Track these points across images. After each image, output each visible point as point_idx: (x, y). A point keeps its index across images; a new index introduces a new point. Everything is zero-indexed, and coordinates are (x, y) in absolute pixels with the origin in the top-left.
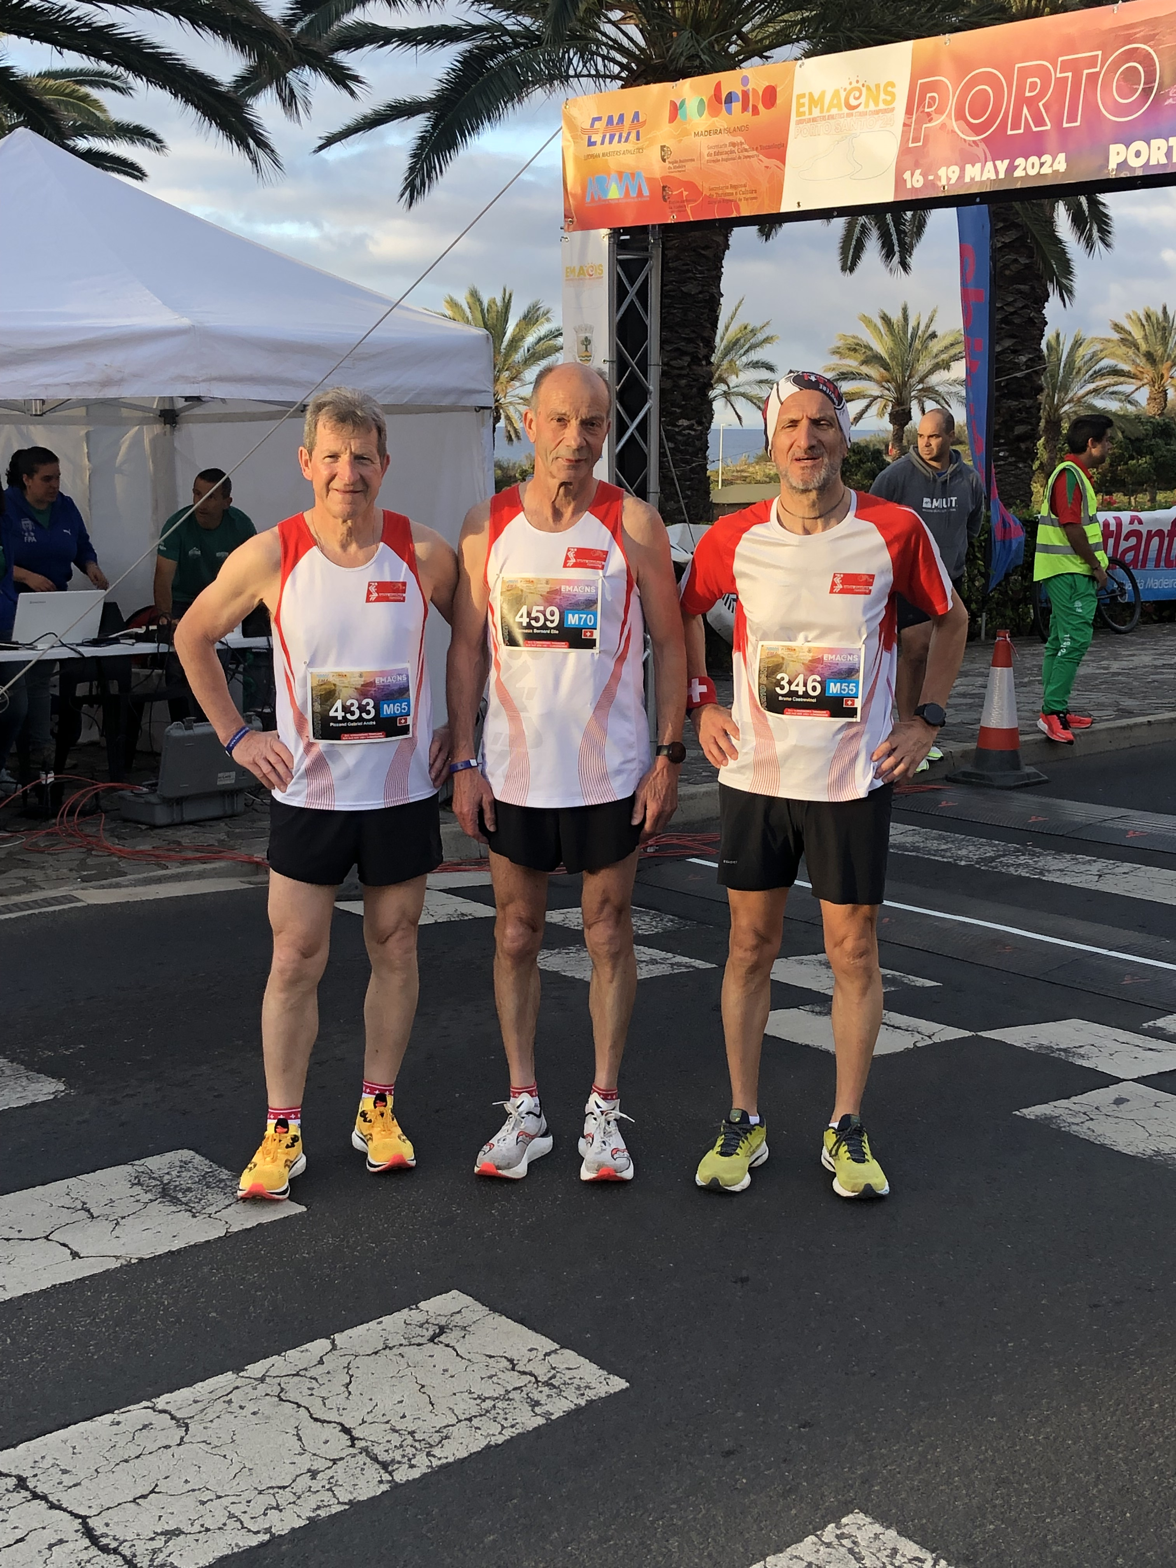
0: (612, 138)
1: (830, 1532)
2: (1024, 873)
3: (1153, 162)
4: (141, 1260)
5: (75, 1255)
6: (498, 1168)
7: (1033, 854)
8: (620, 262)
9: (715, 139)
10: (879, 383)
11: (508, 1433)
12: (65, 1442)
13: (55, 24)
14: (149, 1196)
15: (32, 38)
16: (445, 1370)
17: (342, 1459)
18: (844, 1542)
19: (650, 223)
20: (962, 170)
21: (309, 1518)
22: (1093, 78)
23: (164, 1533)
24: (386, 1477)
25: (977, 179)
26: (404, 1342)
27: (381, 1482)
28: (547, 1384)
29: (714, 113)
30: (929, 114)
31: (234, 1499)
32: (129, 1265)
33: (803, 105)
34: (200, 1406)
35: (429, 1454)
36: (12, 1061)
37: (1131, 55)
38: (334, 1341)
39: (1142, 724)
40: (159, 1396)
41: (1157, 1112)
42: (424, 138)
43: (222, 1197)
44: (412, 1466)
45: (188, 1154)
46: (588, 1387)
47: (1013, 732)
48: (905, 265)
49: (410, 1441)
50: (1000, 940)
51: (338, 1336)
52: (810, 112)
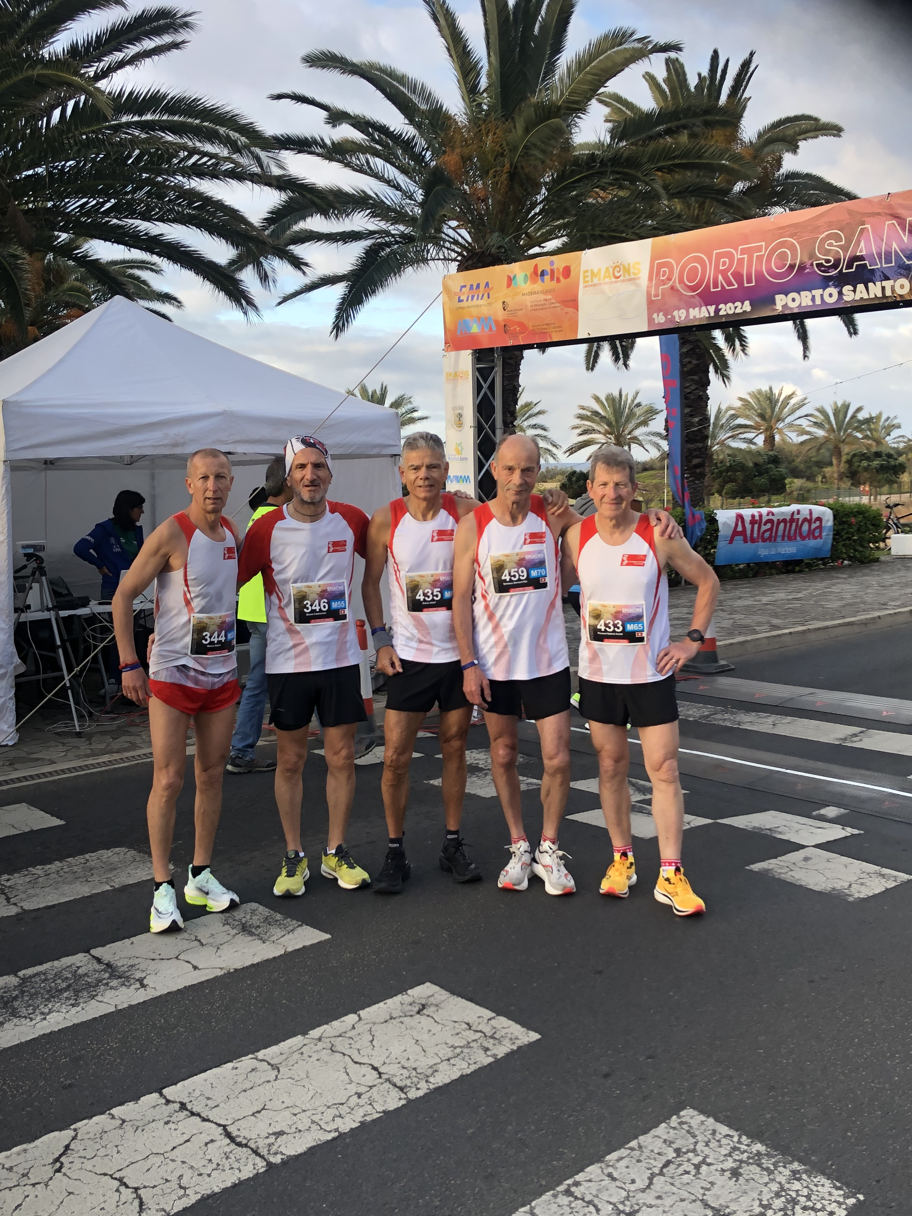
0: (473, 297)
1: (674, 1121)
2: (729, 724)
3: (803, 304)
4: (236, 970)
5: (195, 968)
6: (514, 885)
7: (733, 713)
8: (478, 369)
9: (534, 297)
10: (605, 435)
11: (473, 1068)
12: (206, 1080)
13: (127, 234)
14: (235, 931)
15: (113, 242)
16: (430, 1031)
17: (375, 1086)
18: (684, 1126)
19: (495, 346)
20: (688, 312)
21: (360, 1122)
22: (760, 258)
23: (274, 1134)
24: (403, 1096)
25: (698, 317)
26: (403, 1015)
27: (400, 1099)
28: (492, 1037)
29: (534, 281)
30: (663, 280)
31: (314, 1112)
32: (229, 973)
33: (587, 276)
34: (284, 1057)
35: (427, 1081)
36: (139, 852)
37: (782, 244)
38: (359, 1016)
39: (786, 634)
40: (258, 1051)
41: (830, 865)
42: (343, 298)
43: (279, 930)
44: (418, 1089)
45: (254, 905)
46: (517, 1038)
47: (713, 640)
48: (626, 365)
49: (414, 1073)
50: (720, 765)
51: (361, 1013)
52: (592, 281)
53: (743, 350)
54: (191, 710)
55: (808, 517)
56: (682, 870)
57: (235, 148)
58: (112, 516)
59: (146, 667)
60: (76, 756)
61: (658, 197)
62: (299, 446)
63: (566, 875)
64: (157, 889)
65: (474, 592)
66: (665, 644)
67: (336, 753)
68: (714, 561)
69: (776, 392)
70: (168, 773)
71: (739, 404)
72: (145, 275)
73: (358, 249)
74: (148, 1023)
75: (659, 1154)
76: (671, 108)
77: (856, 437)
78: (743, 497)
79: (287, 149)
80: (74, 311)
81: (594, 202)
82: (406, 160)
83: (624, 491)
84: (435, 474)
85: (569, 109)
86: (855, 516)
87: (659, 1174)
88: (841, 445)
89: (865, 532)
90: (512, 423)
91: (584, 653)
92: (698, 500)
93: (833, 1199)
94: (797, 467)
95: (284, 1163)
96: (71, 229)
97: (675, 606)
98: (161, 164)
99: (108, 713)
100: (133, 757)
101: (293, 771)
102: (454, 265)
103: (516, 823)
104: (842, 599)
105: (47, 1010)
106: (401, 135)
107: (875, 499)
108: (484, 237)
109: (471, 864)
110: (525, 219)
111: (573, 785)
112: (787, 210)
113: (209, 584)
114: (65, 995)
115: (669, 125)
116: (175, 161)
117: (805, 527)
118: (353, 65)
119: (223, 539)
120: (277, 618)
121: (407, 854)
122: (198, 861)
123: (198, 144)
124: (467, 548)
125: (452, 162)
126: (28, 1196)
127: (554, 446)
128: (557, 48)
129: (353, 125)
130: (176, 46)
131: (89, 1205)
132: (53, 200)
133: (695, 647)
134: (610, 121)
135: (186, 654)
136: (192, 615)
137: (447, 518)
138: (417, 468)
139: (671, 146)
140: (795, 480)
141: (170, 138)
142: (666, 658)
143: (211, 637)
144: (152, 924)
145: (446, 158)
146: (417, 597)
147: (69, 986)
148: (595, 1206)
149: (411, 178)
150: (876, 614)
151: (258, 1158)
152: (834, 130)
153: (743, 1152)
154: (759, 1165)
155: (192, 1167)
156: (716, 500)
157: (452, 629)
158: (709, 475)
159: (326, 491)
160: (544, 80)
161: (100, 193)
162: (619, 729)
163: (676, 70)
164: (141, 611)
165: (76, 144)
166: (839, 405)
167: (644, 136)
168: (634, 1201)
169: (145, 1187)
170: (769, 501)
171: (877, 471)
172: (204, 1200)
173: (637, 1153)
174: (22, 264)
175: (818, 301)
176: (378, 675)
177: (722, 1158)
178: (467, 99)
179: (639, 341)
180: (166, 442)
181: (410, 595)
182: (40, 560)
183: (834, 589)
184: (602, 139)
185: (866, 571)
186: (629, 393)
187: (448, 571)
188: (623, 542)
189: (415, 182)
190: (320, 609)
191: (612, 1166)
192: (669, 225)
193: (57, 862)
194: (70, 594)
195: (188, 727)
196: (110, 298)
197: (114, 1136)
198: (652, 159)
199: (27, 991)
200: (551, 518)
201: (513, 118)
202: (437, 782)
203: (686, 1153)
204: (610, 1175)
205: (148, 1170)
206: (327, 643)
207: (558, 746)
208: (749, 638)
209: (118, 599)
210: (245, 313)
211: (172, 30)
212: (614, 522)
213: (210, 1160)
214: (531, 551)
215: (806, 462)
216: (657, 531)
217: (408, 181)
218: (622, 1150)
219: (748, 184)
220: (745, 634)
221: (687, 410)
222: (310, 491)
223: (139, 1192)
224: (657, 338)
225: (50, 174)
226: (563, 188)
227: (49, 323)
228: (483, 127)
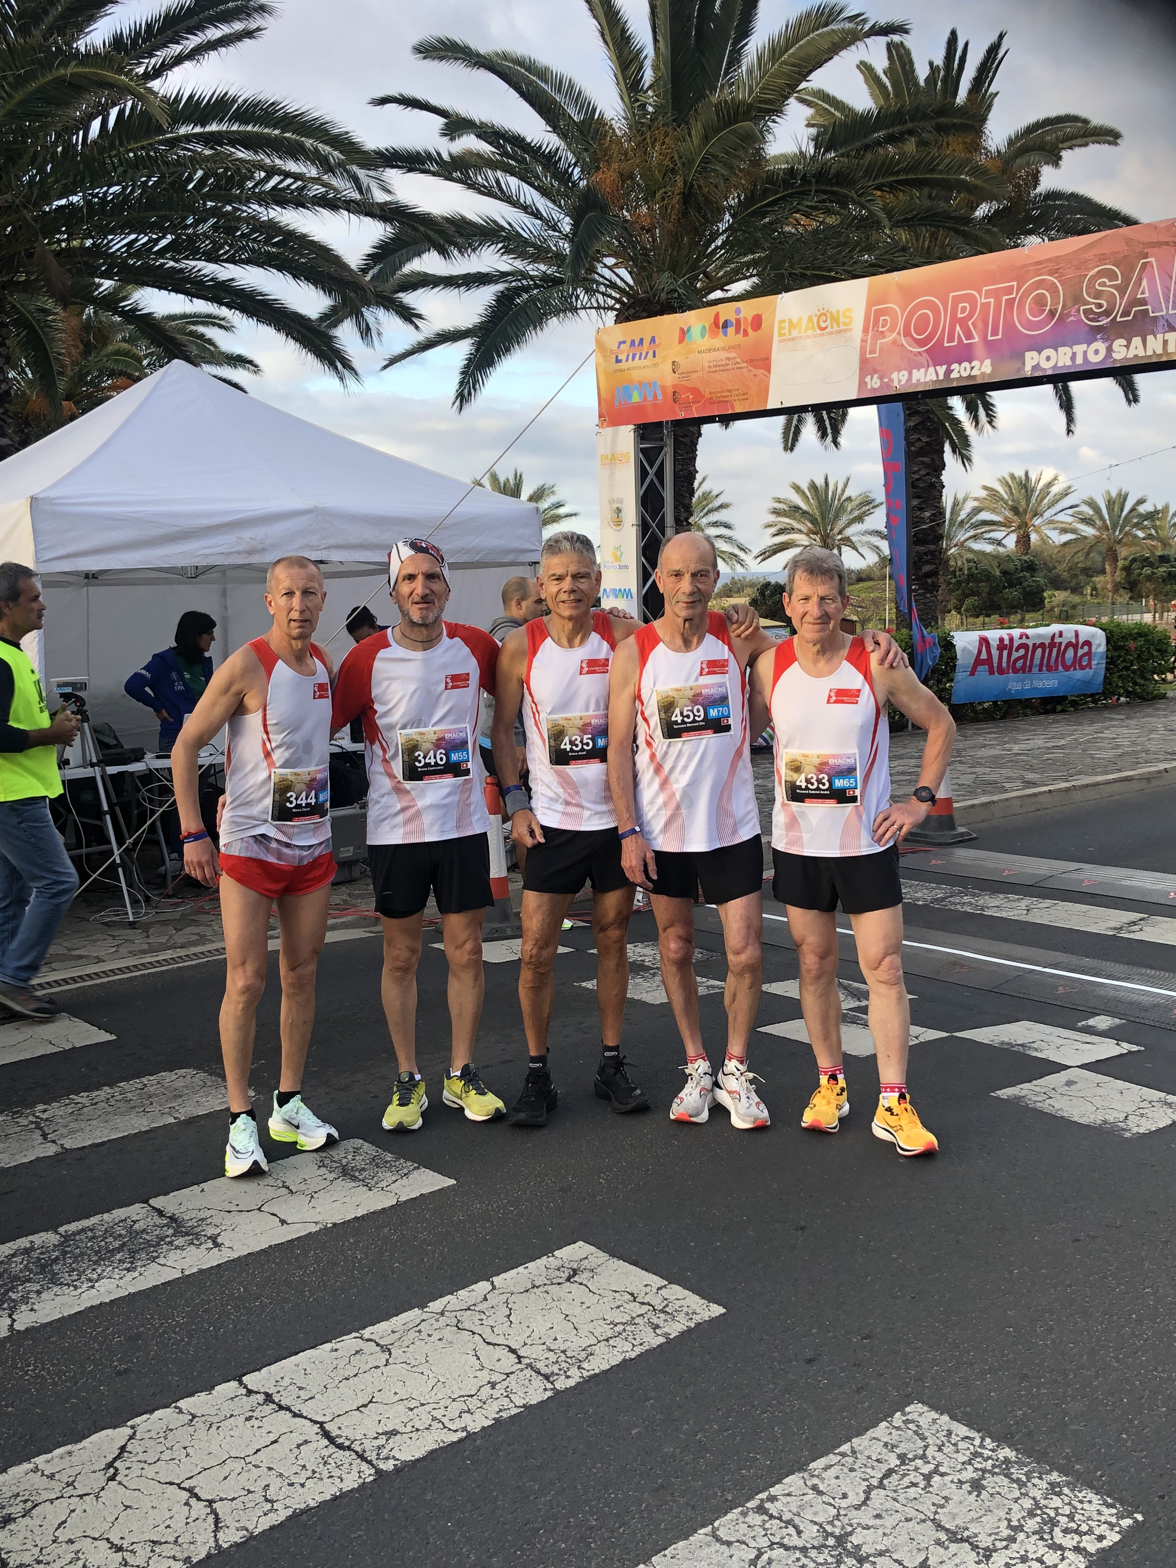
0: (634, 356)
1: (898, 1419)
2: (969, 909)
3: (1060, 364)
4: (335, 1225)
5: (283, 1222)
6: (691, 1116)
7: (974, 895)
8: (642, 450)
9: (713, 355)
10: (807, 535)
11: (638, 1350)
12: (297, 1365)
13: (188, 280)
14: (333, 1175)
15: (170, 291)
16: (583, 1303)
17: (512, 1373)
18: (910, 1426)
19: (663, 420)
20: (910, 374)
21: (494, 1419)
22: (1010, 302)
23: (385, 1433)
24: (549, 1386)
25: (922, 380)
26: (548, 1282)
27: (545, 1390)
28: (662, 1311)
29: (714, 335)
30: (882, 332)
31: (435, 1406)
32: (326, 1229)
33: (784, 328)
34: (397, 1335)
35: (579, 1367)
36: (210, 1075)
37: (1040, 284)
38: (492, 1283)
39: (1045, 792)
40: (364, 1328)
41: (1099, 1091)
42: (469, 359)
43: (389, 1174)
44: (568, 1377)
45: (358, 1142)
46: (694, 1313)
47: (949, 801)
48: (835, 443)
49: (563, 1357)
50: (958, 962)
51: (495, 1279)
52: (790, 334)
53: (990, 422)
54: (274, 892)
55: (1074, 641)
56: (908, 1096)
57: (327, 166)
58: (174, 644)
59: (215, 837)
60: (130, 952)
61: (877, 224)
62: (407, 552)
63: (757, 1103)
64: (233, 1122)
65: (635, 739)
66: (885, 805)
67: (459, 947)
68: (950, 699)
69: (1033, 477)
70: (245, 971)
71: (984, 494)
72: (210, 332)
73: (486, 295)
74: (224, 1292)
75: (878, 1461)
76: (894, 108)
77: (1136, 536)
78: (988, 616)
79: (393, 167)
80: (121, 381)
81: (793, 231)
82: (547, 180)
83: (831, 607)
84: (583, 585)
85: (761, 110)
86: (1134, 639)
87: (877, 1487)
88: (1118, 547)
89: (1148, 660)
90: (687, 519)
91: (779, 817)
92: (929, 619)
93: (1103, 1519)
94: (1059, 576)
95: (397, 1470)
96: (116, 274)
97: (900, 757)
98: (231, 189)
99: (169, 897)
100: (202, 953)
101: (405, 970)
102: (612, 315)
103: (692, 1037)
104: (1118, 747)
105: (95, 1276)
106: (540, 147)
107: (1161, 618)
108: (649, 277)
109: (635, 1089)
110: (702, 255)
111: (765, 987)
112: (1046, 239)
113: (295, 730)
114: (118, 1256)
115: (891, 130)
116: (250, 184)
117: (1070, 654)
118: (478, 55)
119: (314, 673)
120: (381, 774)
121: (553, 1076)
122: (285, 1086)
123: (278, 161)
124: (626, 682)
125: (608, 181)
126: (73, 1511)
127: (742, 549)
128: (744, 31)
129: (479, 136)
130: (249, 34)
131: (151, 1522)
132: (92, 238)
133: (923, 808)
134: (813, 126)
135: (266, 821)
136: (273, 770)
137: (600, 644)
138: (560, 578)
139: (894, 156)
140: (1057, 593)
141: (242, 154)
142: (886, 824)
143: (298, 799)
144: (228, 1166)
145: (600, 176)
146: (562, 747)
147: (123, 1245)
148: (796, 1527)
149: (554, 202)
150: (1162, 766)
151: (364, 1463)
152: (1109, 136)
153: (986, 1460)
154: (1007, 1476)
155: (281, 1475)
156: (952, 620)
157: (607, 787)
158: (943, 586)
159: (441, 610)
160: (727, 73)
161: (152, 227)
162: (825, 915)
163: (900, 58)
164: (211, 766)
165: (121, 164)
166: (1114, 494)
167: (858, 144)
168: (846, 1520)
169: (221, 1500)
170: (1022, 621)
171: (1164, 581)
172: (296, 1516)
173: (850, 1460)
174: (54, 321)
175: (1079, 360)
176: (512, 848)
177: (959, 1467)
178: (626, 99)
179: (852, 411)
180: (240, 548)
181: (553, 743)
182: (80, 701)
183: (1107, 734)
184: (804, 149)
185: (1149, 710)
186: (836, 479)
187: (601, 712)
188: (830, 673)
189: (560, 207)
190: (436, 763)
191: (818, 1476)
192: (891, 261)
193: (106, 1088)
194: (119, 745)
195: (269, 915)
196: (167, 363)
197: (182, 1435)
198: (868, 173)
199: (71, 1252)
200: (736, 642)
201: (687, 123)
202: (590, 985)
203: (913, 1460)
204: (815, 1488)
205: (226, 1478)
206: (445, 806)
207: (747, 937)
208: (995, 798)
209: (178, 750)
210: (341, 379)
211: (243, 16)
212: (818, 646)
213: (304, 1466)
214: (710, 683)
215: (1071, 569)
216: (874, 658)
217: (550, 205)
218: (831, 1456)
219: (995, 205)
220: (991, 793)
221: (915, 502)
222: (420, 609)
223: (215, 1505)
224: (873, 408)
225: (88, 203)
226: (754, 213)
227: (89, 396)
228: (648, 134)
